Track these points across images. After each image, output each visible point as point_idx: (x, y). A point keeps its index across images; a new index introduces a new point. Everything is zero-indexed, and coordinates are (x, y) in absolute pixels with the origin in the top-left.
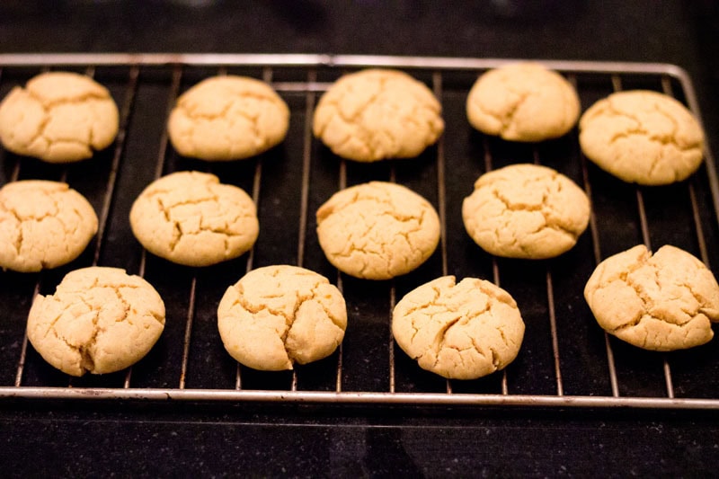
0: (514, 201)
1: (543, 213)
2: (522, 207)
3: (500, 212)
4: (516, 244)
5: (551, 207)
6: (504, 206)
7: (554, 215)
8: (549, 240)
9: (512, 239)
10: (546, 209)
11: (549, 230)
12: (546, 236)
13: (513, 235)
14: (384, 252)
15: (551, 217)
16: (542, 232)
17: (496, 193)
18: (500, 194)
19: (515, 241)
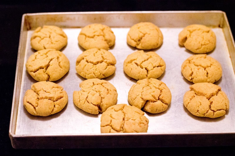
0: (95, 61)
1: (105, 62)
2: (98, 63)
3: (92, 67)
4: (101, 75)
5: (106, 59)
6: (92, 64)
7: (108, 61)
8: (110, 70)
9: (100, 73)
10: (105, 60)
11: (109, 67)
12: (109, 69)
13: (100, 72)
14: (210, 43)
15: (108, 62)
16: (107, 68)
17: (87, 61)
18: (89, 61)
19: (101, 73)
